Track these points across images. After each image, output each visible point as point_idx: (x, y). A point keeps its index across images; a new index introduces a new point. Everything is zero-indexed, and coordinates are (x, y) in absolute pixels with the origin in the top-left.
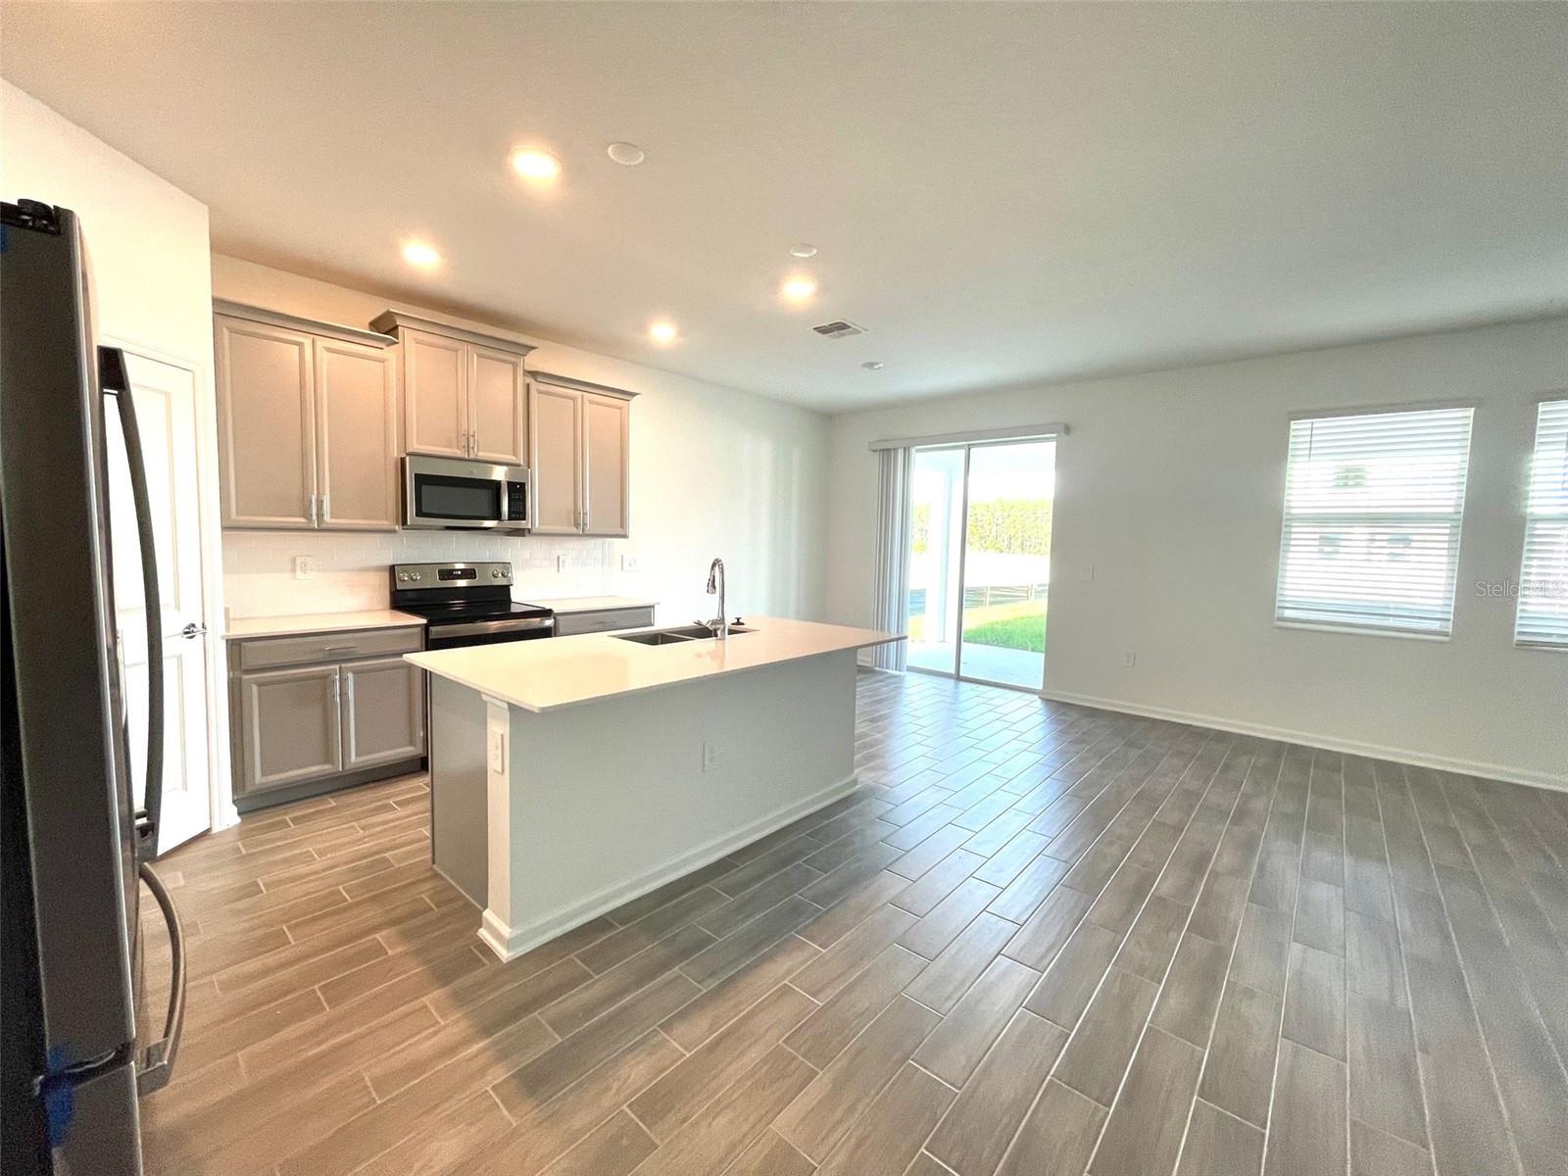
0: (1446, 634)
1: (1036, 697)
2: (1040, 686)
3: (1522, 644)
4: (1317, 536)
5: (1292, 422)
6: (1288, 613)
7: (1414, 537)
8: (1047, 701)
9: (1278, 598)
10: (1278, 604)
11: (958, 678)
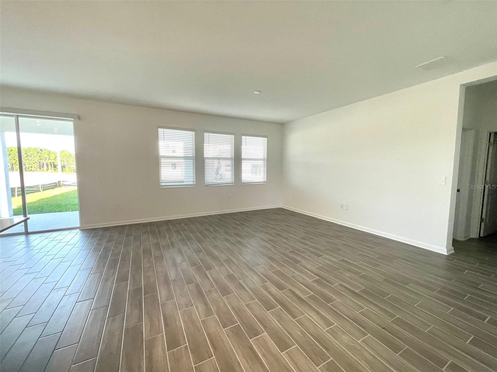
0: (194, 185)
1: (78, 230)
2: (78, 225)
3: (206, 185)
4: (171, 164)
5: (159, 129)
6: (163, 184)
7: (177, 164)
8: (83, 230)
9: (160, 180)
10: (160, 182)
11: (27, 233)
